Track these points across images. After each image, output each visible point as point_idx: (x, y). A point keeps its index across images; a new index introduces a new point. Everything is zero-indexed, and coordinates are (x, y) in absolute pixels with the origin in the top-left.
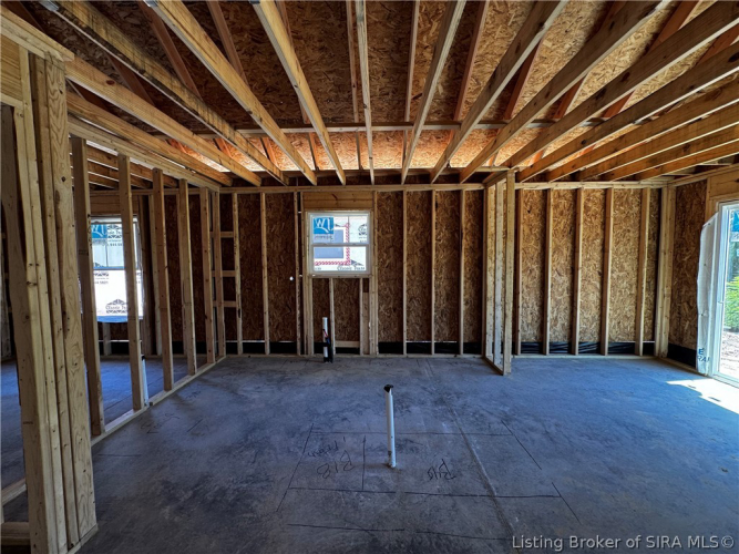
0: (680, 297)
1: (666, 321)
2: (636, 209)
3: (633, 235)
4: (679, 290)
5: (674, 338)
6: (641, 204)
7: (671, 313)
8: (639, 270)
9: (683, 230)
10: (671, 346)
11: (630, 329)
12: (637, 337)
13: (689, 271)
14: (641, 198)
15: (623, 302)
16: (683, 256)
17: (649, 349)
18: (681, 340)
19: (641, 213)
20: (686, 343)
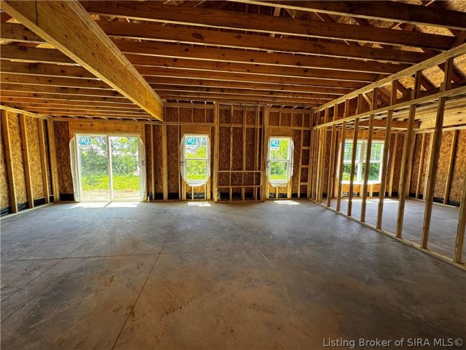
0: (62, 172)
1: (57, 184)
2: (36, 128)
3: (36, 141)
4: (61, 169)
5: (61, 191)
6: (38, 126)
7: (59, 180)
8: (42, 160)
9: (59, 142)
10: (61, 195)
11: (42, 192)
12: (46, 195)
13: (65, 160)
14: (37, 122)
15: (36, 177)
16: (61, 154)
17: (52, 199)
18: (65, 191)
19: (39, 130)
20: (68, 191)
